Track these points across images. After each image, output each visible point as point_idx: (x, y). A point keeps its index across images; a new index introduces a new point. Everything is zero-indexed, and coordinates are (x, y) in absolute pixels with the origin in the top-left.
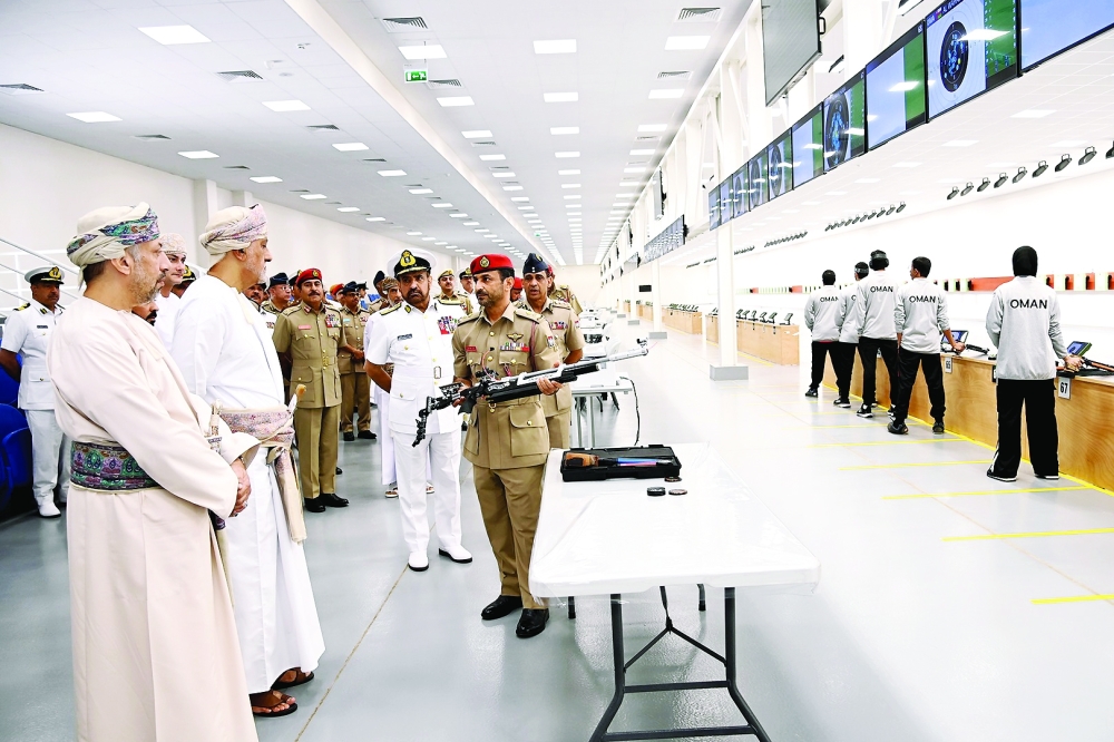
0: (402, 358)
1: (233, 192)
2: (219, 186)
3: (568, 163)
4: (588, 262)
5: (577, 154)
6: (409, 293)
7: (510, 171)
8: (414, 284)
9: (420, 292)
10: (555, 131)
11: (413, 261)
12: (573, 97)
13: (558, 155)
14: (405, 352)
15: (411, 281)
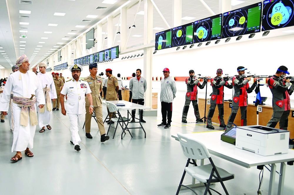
0: (70, 93)
6: (74, 75)
8: (76, 73)
9: (77, 76)
11: (77, 67)
12: (47, 38)
14: (71, 92)
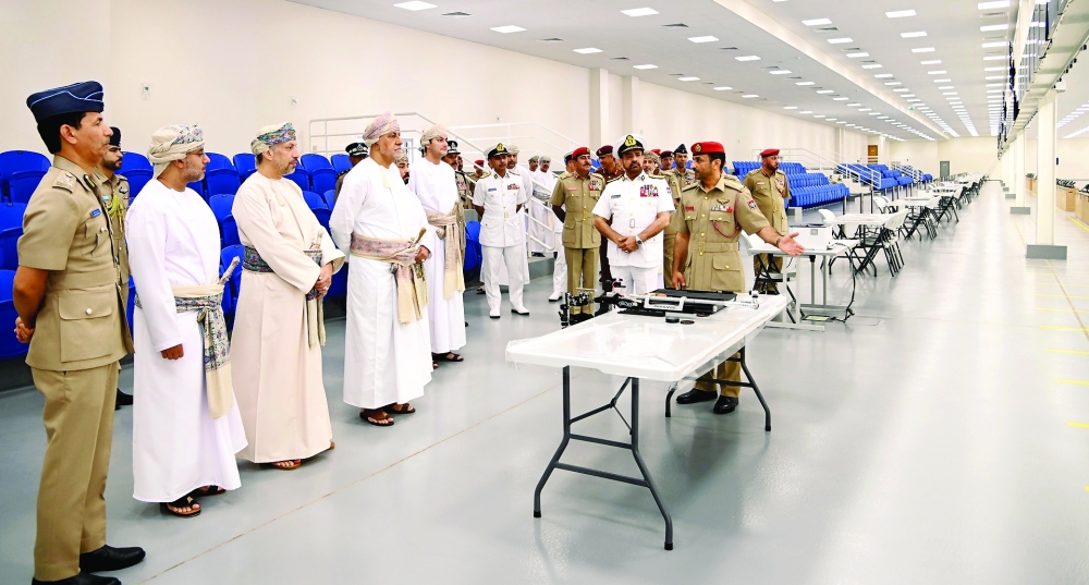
1: (623, 77)
2: (610, 72)
3: (918, 42)
4: (984, 134)
5: (924, 34)
7: (863, 51)
10: (890, 15)
13: (904, 35)
14: (615, 207)
15: (632, 157)
